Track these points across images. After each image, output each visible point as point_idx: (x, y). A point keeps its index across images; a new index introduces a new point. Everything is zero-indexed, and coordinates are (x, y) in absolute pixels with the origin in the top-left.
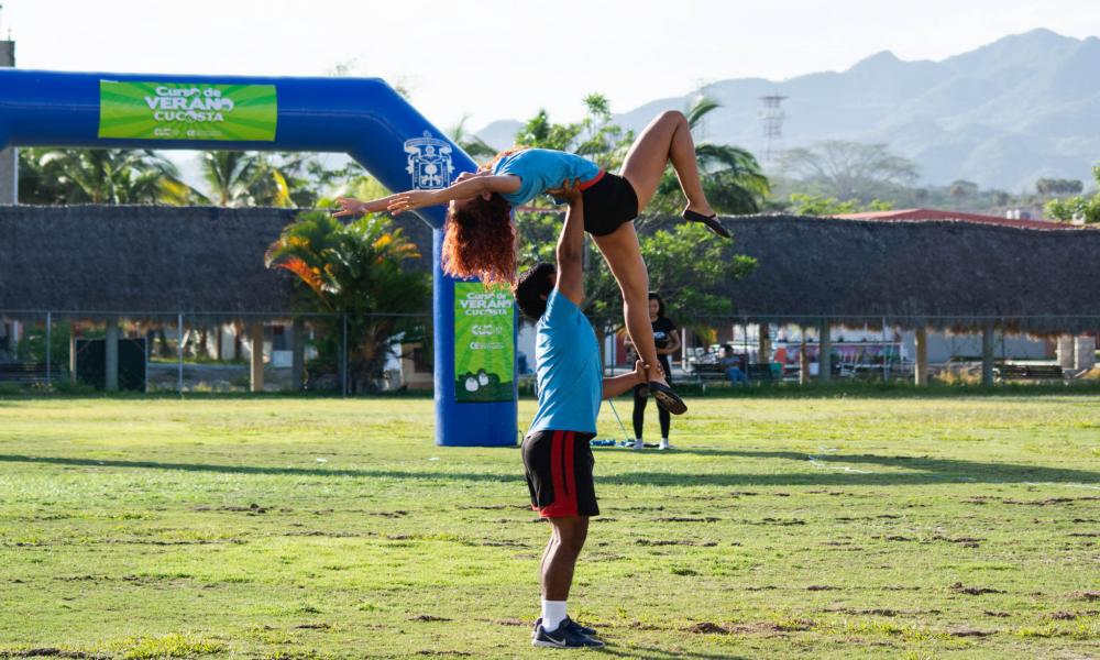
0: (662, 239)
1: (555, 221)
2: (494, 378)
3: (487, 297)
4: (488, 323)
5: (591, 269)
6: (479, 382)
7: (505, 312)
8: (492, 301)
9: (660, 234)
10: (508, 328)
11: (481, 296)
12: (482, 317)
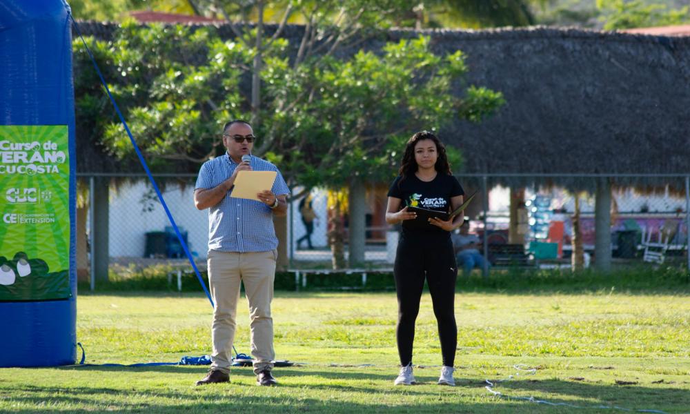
0: (363, 64)
1: (210, 37)
2: (38, 265)
3: (29, 146)
4: (30, 186)
5: (262, 106)
6: (16, 272)
7: (56, 170)
8: (37, 153)
9: (361, 56)
10: (60, 192)
11: (19, 146)
12: (21, 177)
